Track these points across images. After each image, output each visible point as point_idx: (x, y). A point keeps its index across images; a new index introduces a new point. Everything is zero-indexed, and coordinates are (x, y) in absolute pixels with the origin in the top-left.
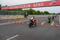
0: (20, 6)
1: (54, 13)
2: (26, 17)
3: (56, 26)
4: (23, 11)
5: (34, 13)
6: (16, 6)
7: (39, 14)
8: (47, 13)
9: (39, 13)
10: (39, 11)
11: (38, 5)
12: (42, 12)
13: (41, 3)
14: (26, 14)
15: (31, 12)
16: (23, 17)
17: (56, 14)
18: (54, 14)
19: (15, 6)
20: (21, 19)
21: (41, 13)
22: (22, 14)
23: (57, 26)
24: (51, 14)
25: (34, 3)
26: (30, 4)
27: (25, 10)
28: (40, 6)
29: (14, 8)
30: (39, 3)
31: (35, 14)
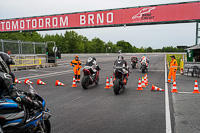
0: (28, 21)
1: (150, 48)
2: (53, 61)
3: (153, 89)
4: (41, 40)
5: (82, 45)
6: (15, 20)
7: (99, 51)
8: (125, 47)
9: (98, 47)
10: (98, 41)
11: (95, 20)
12: (110, 44)
13: (106, 12)
15: (71, 45)
16: (41, 60)
17: (157, 51)
18: (150, 50)
19: (11, 21)
20: (34, 67)
21: (106, 46)
22: (39, 50)
23: (156, 88)
24: (141, 51)
25: (82, 13)
26: (67, 14)
27: (48, 38)
28: (102, 22)
29: (8, 29)
30: (100, 12)
31: (86, 52)
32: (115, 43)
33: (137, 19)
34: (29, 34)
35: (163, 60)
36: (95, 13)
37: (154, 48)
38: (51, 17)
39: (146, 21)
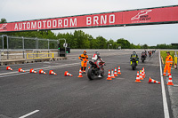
0: (44, 22)
2: (64, 55)
3: (150, 82)
4: (55, 38)
5: (88, 42)
7: (102, 47)
9: (101, 44)
10: (101, 39)
11: (99, 21)
12: (111, 41)
13: (108, 14)
14: (65, 45)
15: (79, 42)
16: (54, 54)
17: (152, 48)
18: (145, 47)
19: (30, 22)
20: (48, 60)
21: (108, 43)
22: (52, 46)
23: (153, 81)
24: (137, 47)
25: (88, 15)
26: (76, 16)
27: (60, 36)
28: (105, 22)
29: (28, 28)
30: (104, 14)
31: (91, 48)
32: (115, 41)
33: (135, 20)
34: (45, 33)
35: (158, 56)
36: (99, 15)
38: (63, 18)
39: (143, 22)
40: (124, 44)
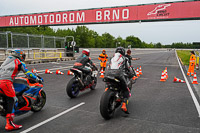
0: (46, 16)
1: (159, 44)
2: (72, 55)
5: (92, 40)
6: (33, 15)
8: (135, 43)
9: (108, 42)
10: (108, 36)
11: (111, 16)
12: (120, 39)
17: (166, 47)
19: (29, 15)
21: (116, 41)
23: (178, 79)
24: (150, 46)
26: (84, 10)
27: (60, 33)
29: (27, 23)
33: (152, 16)
36: (111, 9)
37: (163, 44)
39: (161, 17)
40: (135, 42)
